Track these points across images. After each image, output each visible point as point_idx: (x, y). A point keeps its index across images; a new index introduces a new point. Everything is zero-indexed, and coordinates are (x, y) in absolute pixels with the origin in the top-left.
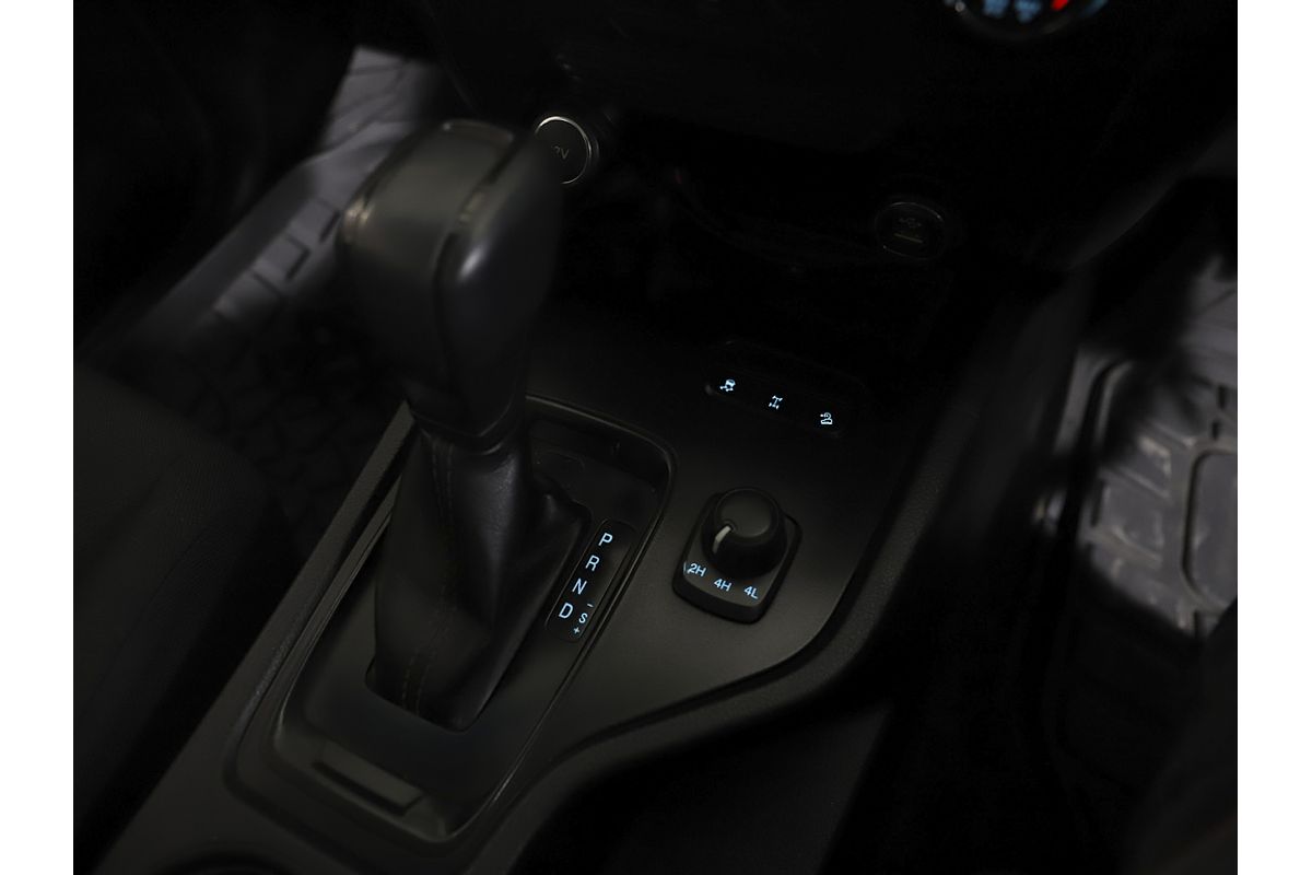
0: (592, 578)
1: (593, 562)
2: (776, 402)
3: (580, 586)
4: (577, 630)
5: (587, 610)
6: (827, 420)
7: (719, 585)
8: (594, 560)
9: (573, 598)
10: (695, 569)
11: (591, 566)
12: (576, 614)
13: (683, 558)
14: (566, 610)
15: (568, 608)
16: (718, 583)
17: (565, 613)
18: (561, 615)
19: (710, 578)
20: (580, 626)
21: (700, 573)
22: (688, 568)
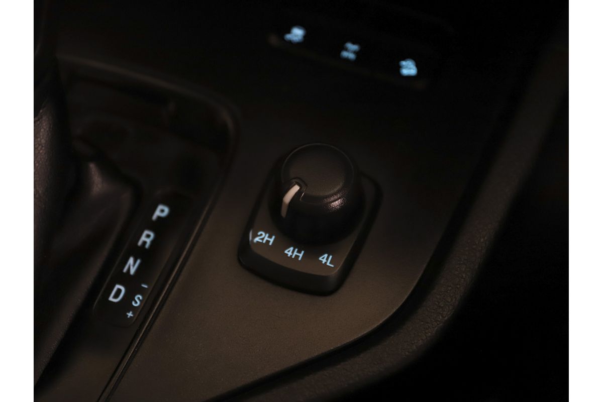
0: (145, 255)
1: (147, 238)
2: (350, 51)
3: (132, 266)
4: (130, 314)
5: (142, 291)
6: (409, 69)
7: (290, 254)
8: (148, 236)
9: (125, 279)
10: (263, 237)
11: (145, 243)
12: (129, 297)
13: (250, 225)
14: (117, 293)
15: (119, 291)
16: (290, 252)
17: (116, 296)
18: (111, 299)
19: (280, 246)
20: (134, 309)
21: (268, 242)
22: (255, 235)
